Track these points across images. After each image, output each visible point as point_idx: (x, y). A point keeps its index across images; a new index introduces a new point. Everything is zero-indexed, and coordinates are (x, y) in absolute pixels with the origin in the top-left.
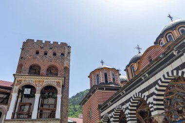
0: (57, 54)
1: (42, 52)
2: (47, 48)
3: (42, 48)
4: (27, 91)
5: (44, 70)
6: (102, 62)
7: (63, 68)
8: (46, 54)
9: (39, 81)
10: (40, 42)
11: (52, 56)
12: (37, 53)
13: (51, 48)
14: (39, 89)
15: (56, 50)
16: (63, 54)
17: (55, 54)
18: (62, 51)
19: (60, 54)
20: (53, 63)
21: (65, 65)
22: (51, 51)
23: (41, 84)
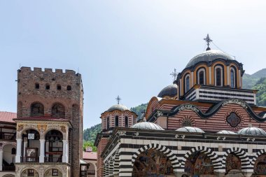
0: (62, 87)
1: (42, 85)
2: (48, 80)
3: (42, 79)
4: (31, 136)
5: (48, 111)
6: (118, 99)
7: (70, 106)
8: (48, 87)
9: (42, 126)
10: (38, 70)
11: (56, 90)
12: (37, 86)
13: (53, 80)
14: (42, 134)
15: (60, 81)
16: (69, 88)
17: (59, 88)
18: (69, 83)
19: (66, 88)
20: (58, 100)
21: (73, 102)
22: (53, 83)
23: (44, 128)
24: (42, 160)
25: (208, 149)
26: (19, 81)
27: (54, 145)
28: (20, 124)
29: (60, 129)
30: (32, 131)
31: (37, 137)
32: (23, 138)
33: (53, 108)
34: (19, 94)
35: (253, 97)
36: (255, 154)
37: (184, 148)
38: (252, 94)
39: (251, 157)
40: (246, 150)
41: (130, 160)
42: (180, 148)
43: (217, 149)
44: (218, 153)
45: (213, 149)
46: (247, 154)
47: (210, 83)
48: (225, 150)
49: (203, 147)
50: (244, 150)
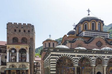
0: (26, 31)
1: (17, 30)
2: (20, 28)
3: (17, 28)
4: (13, 51)
5: (20, 41)
6: (50, 36)
7: (30, 39)
8: (20, 31)
9: (18, 47)
10: (15, 24)
11: (23, 32)
12: (15, 31)
13: (22, 28)
14: (18, 50)
15: (25, 28)
16: (29, 31)
17: (25, 31)
18: (29, 29)
19: (27, 31)
20: (24, 36)
21: (31, 37)
22: (22, 29)
23: (18, 48)
24: (18, 61)
25: (88, 56)
26: (7, 28)
27: (23, 55)
28: (8, 46)
29: (25, 48)
30: (13, 49)
31: (16, 51)
32: (10, 52)
33: (22, 39)
34: (8, 34)
36: (108, 58)
37: (78, 56)
39: (106, 60)
40: (104, 57)
41: (55, 61)
42: (76, 56)
43: (92, 56)
44: (92, 58)
45: (90, 56)
46: (105, 58)
47: (89, 29)
48: (95, 57)
49: (86, 56)
50: (103, 56)
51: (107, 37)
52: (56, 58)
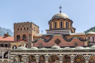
35: (69, 31)
36: (49, 56)
37: (26, 54)
38: (69, 30)
39: (47, 57)
40: (46, 55)
41: (12, 58)
42: (25, 54)
43: (36, 55)
44: (36, 56)
45: (35, 54)
46: (46, 56)
48: (39, 55)
49: (32, 54)
50: (45, 54)
51: (69, 33)
52: (13, 56)
